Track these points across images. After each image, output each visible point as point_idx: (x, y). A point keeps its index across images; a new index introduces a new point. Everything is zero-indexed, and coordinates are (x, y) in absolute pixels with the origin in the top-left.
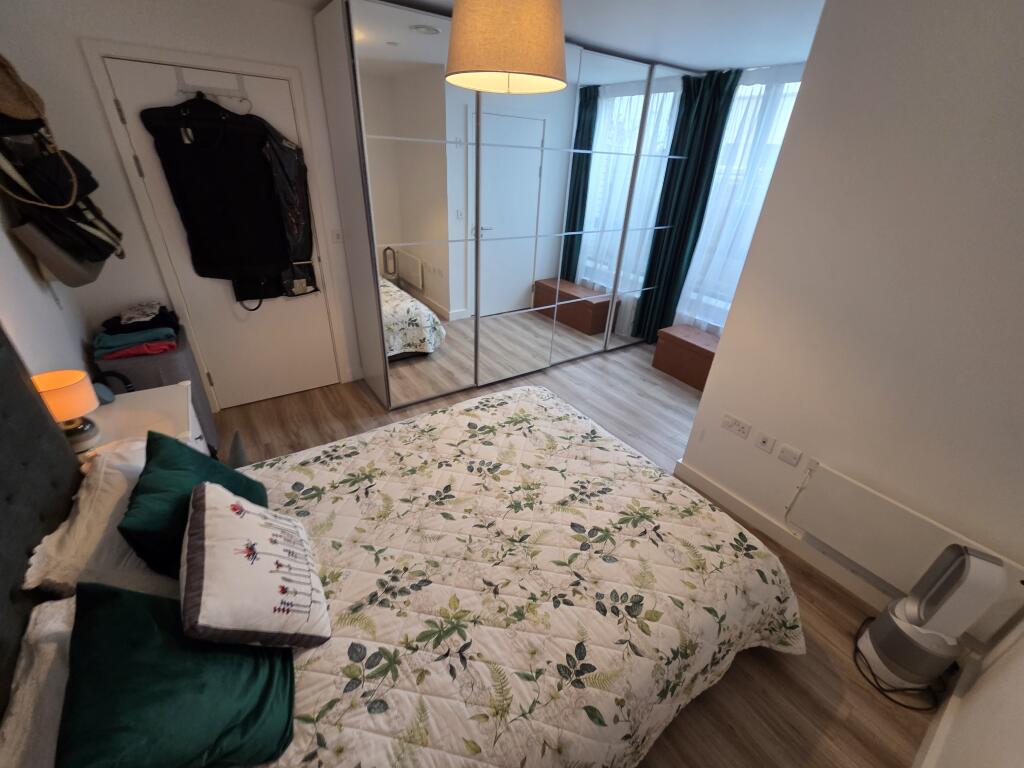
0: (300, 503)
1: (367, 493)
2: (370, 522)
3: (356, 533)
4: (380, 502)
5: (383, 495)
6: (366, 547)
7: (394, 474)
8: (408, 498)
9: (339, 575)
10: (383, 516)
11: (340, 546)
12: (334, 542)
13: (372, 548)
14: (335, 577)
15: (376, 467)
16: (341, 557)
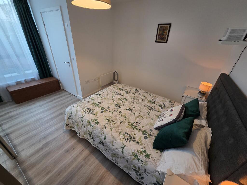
0: (149, 133)
1: (137, 122)
2: (144, 118)
3: (148, 118)
4: (138, 119)
5: (136, 119)
6: (149, 115)
7: (128, 120)
8: (134, 114)
9: (156, 116)
10: (141, 116)
11: (152, 119)
12: (152, 120)
13: (148, 114)
14: (157, 116)
15: (128, 125)
16: (153, 117)
